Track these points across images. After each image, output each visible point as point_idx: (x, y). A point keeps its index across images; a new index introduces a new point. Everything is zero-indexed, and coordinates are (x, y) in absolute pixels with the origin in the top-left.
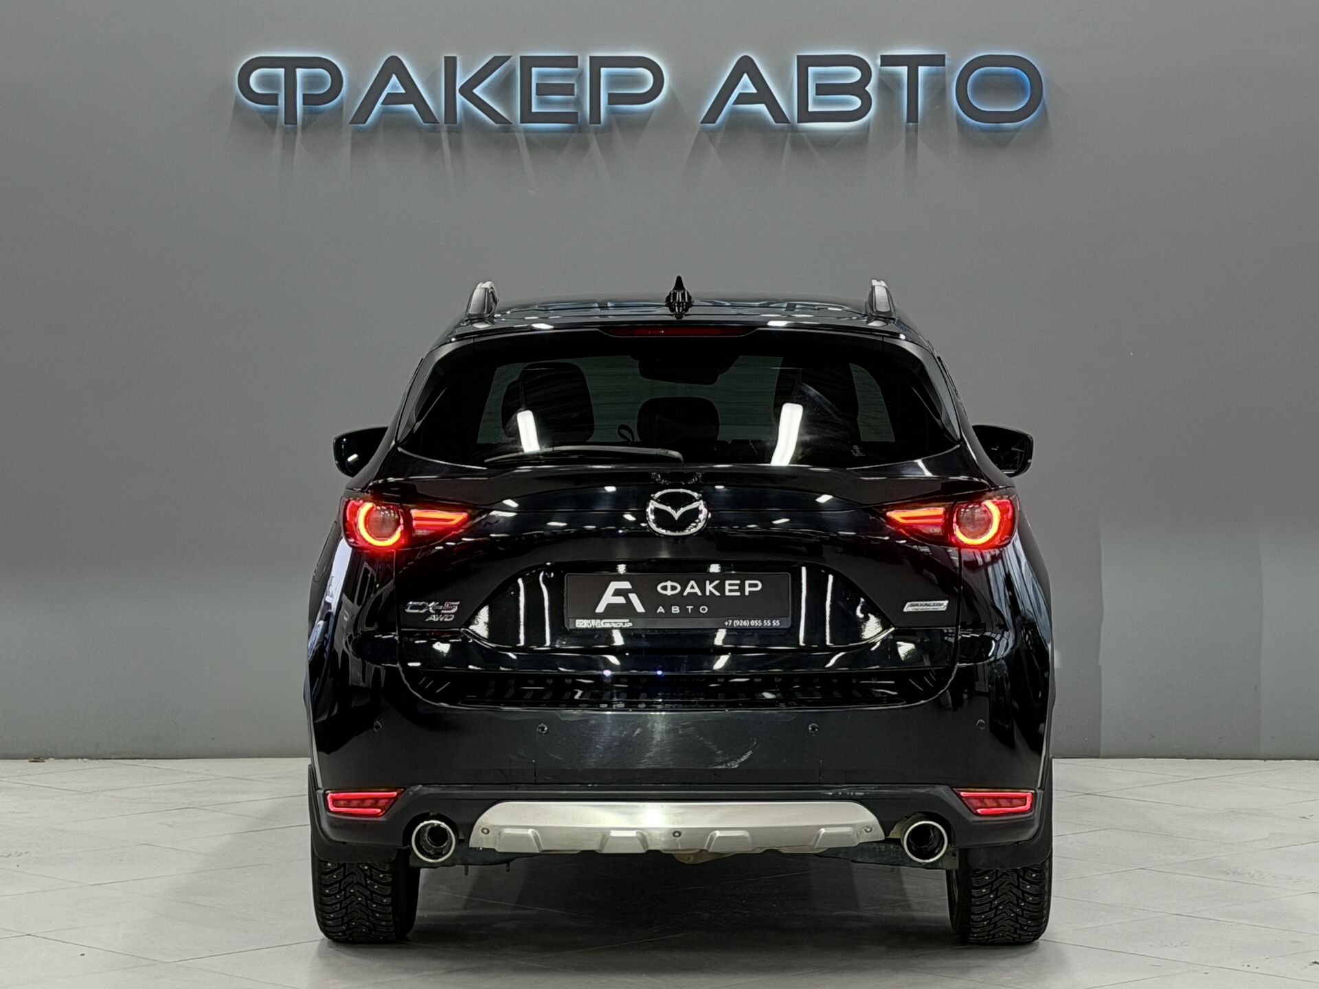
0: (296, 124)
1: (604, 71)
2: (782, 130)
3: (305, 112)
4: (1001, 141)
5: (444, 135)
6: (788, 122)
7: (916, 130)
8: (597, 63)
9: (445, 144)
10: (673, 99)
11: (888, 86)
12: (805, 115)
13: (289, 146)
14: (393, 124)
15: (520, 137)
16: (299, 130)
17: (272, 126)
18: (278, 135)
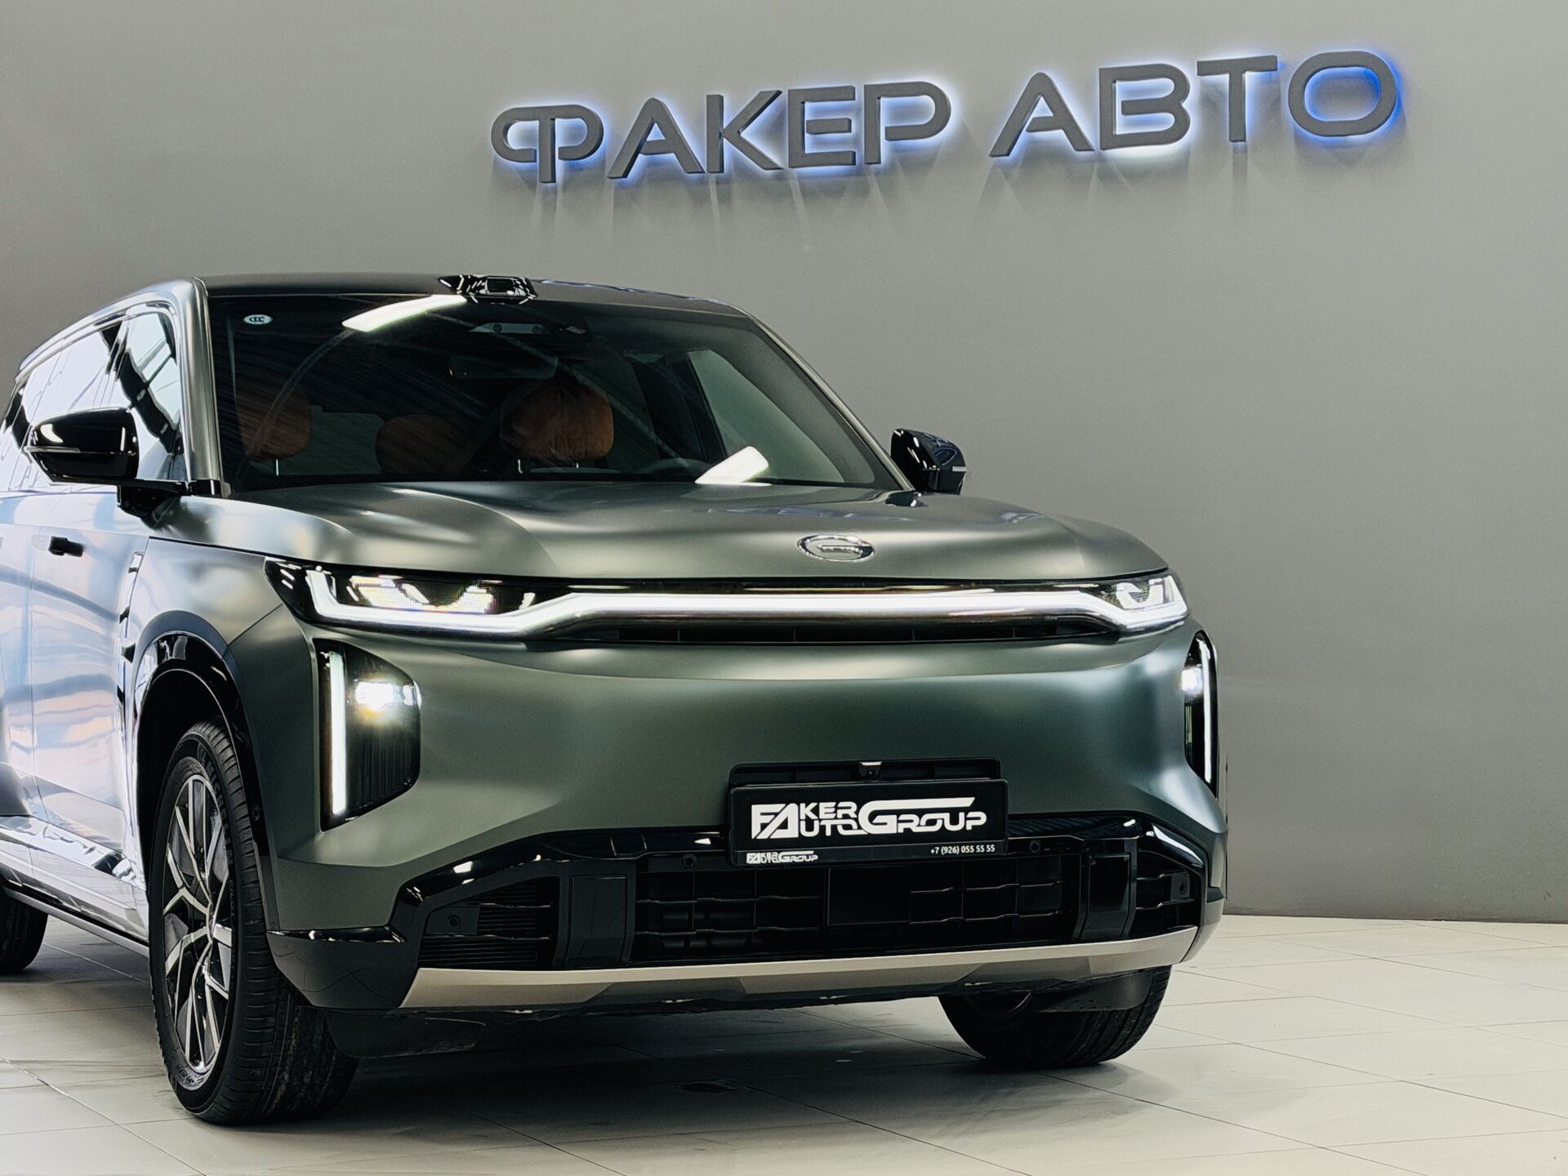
0: (554, 180)
1: (884, 102)
2: (1085, 161)
3: (566, 170)
4: (1350, 159)
5: (712, 187)
6: (1093, 150)
7: (1245, 150)
8: (874, 93)
9: (714, 198)
10: (962, 132)
12: (1110, 140)
13: (549, 206)
14: (658, 177)
15: (794, 184)
16: (560, 189)
17: (532, 185)
18: (538, 197)
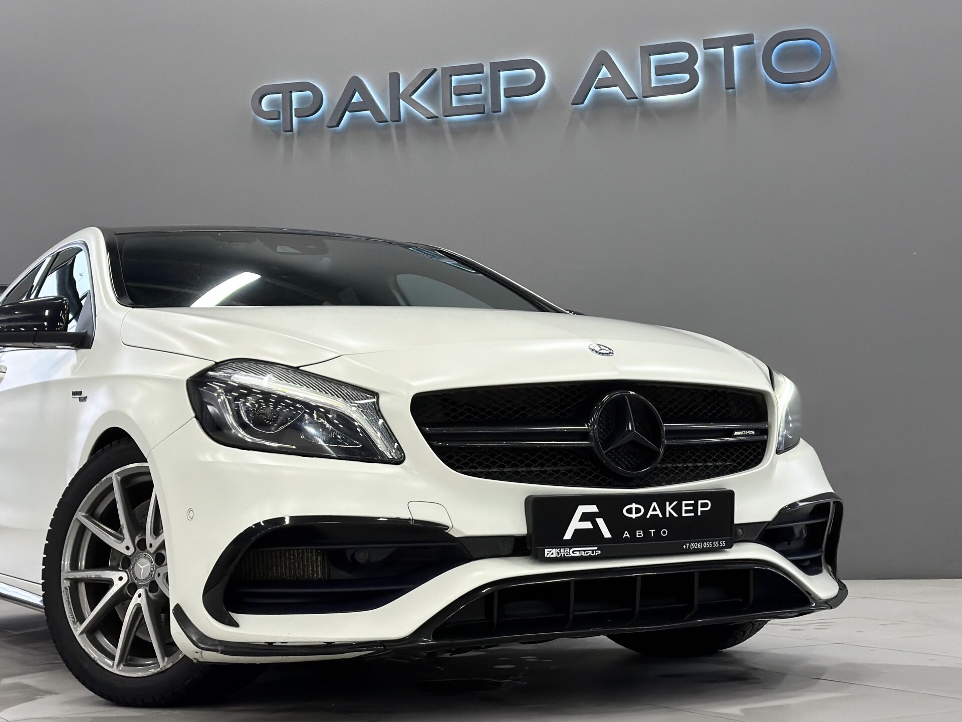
0: (292, 130)
1: (503, 74)
2: (633, 105)
3: (299, 123)
4: (801, 97)
5: (393, 131)
6: (637, 98)
7: (735, 94)
8: (496, 68)
9: (394, 137)
10: (552, 90)
11: (711, 64)
12: (648, 91)
13: (289, 147)
14: (358, 126)
15: (446, 127)
16: (296, 137)
17: (278, 134)
18: (282, 141)
